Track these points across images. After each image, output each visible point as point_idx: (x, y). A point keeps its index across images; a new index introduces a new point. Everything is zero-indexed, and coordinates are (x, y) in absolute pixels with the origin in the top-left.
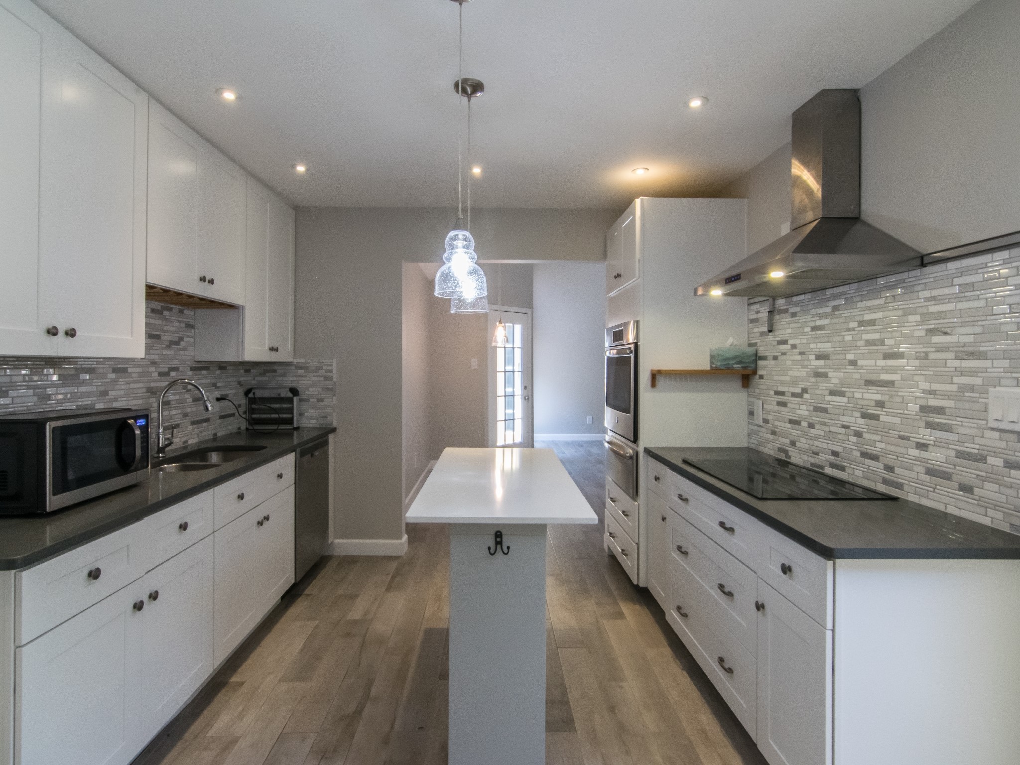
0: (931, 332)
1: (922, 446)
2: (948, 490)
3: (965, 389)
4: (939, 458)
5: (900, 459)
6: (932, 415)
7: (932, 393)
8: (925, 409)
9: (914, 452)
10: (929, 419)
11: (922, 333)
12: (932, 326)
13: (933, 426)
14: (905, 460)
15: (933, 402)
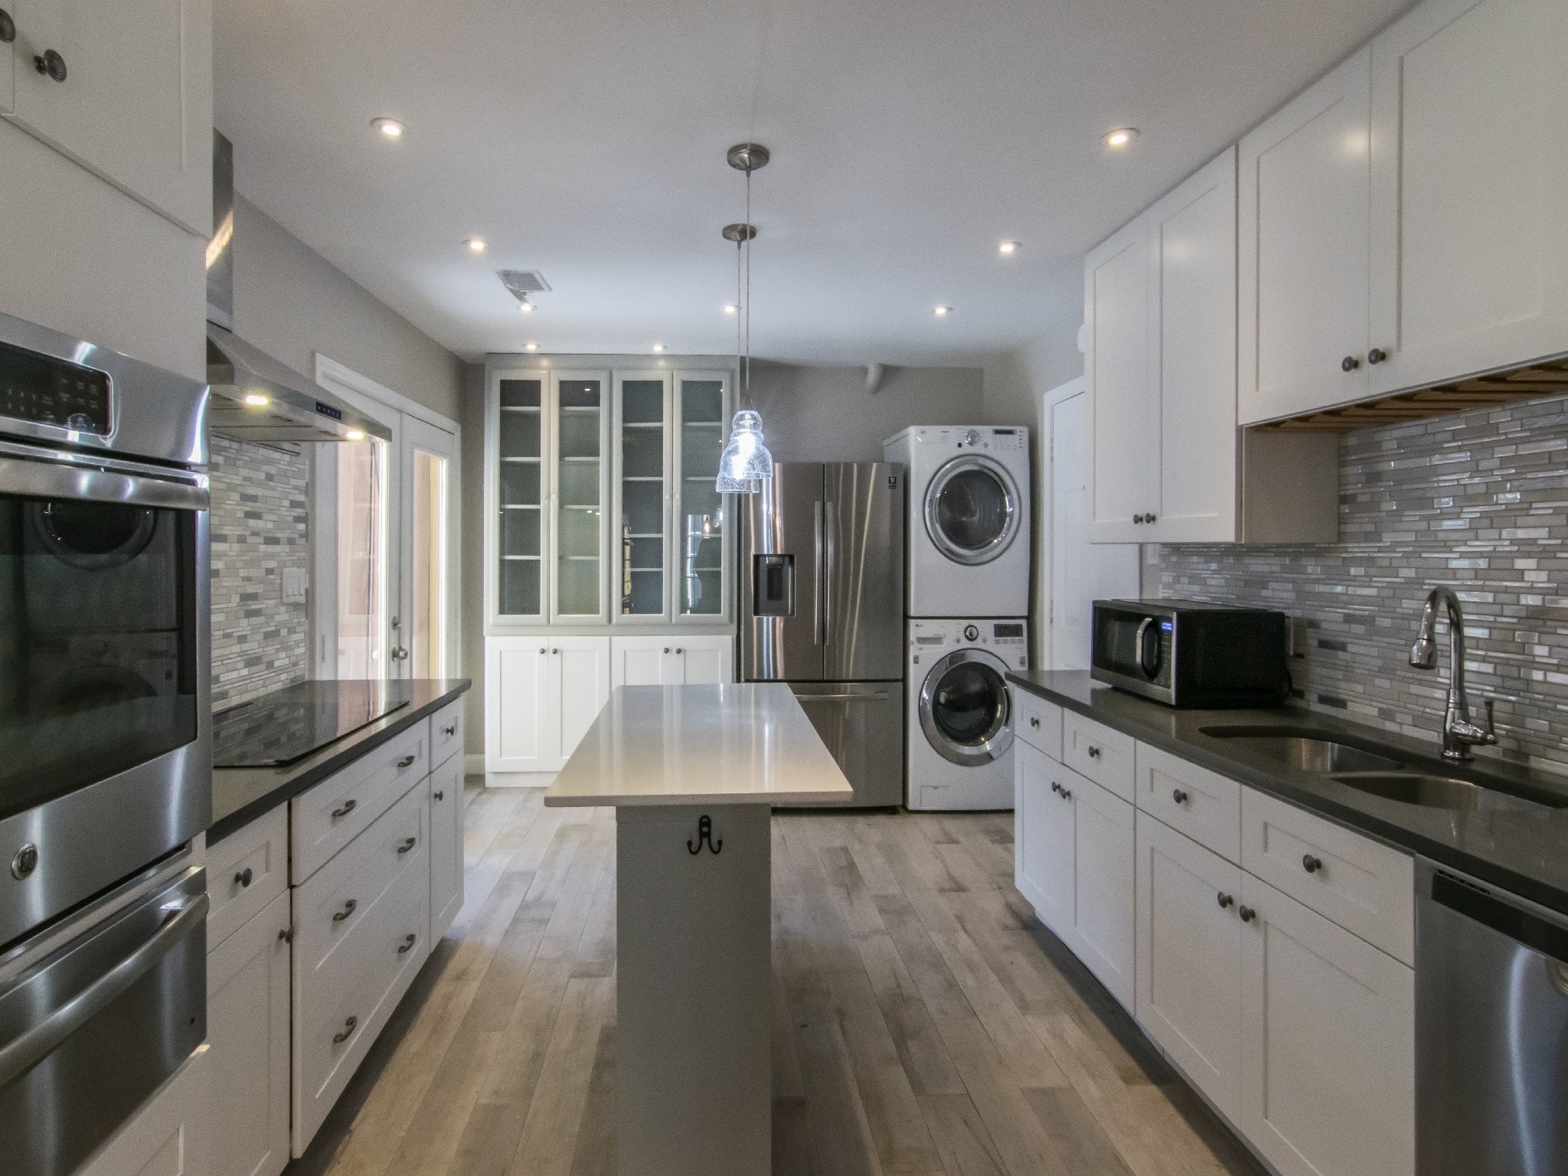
0: (249, 515)
1: (242, 639)
2: (259, 674)
3: (269, 571)
4: (252, 647)
5: (225, 662)
6: (250, 602)
7: (248, 579)
8: (246, 597)
9: (236, 649)
10: (248, 608)
11: (240, 514)
12: (248, 509)
13: (250, 614)
14: (229, 661)
15: (250, 589)
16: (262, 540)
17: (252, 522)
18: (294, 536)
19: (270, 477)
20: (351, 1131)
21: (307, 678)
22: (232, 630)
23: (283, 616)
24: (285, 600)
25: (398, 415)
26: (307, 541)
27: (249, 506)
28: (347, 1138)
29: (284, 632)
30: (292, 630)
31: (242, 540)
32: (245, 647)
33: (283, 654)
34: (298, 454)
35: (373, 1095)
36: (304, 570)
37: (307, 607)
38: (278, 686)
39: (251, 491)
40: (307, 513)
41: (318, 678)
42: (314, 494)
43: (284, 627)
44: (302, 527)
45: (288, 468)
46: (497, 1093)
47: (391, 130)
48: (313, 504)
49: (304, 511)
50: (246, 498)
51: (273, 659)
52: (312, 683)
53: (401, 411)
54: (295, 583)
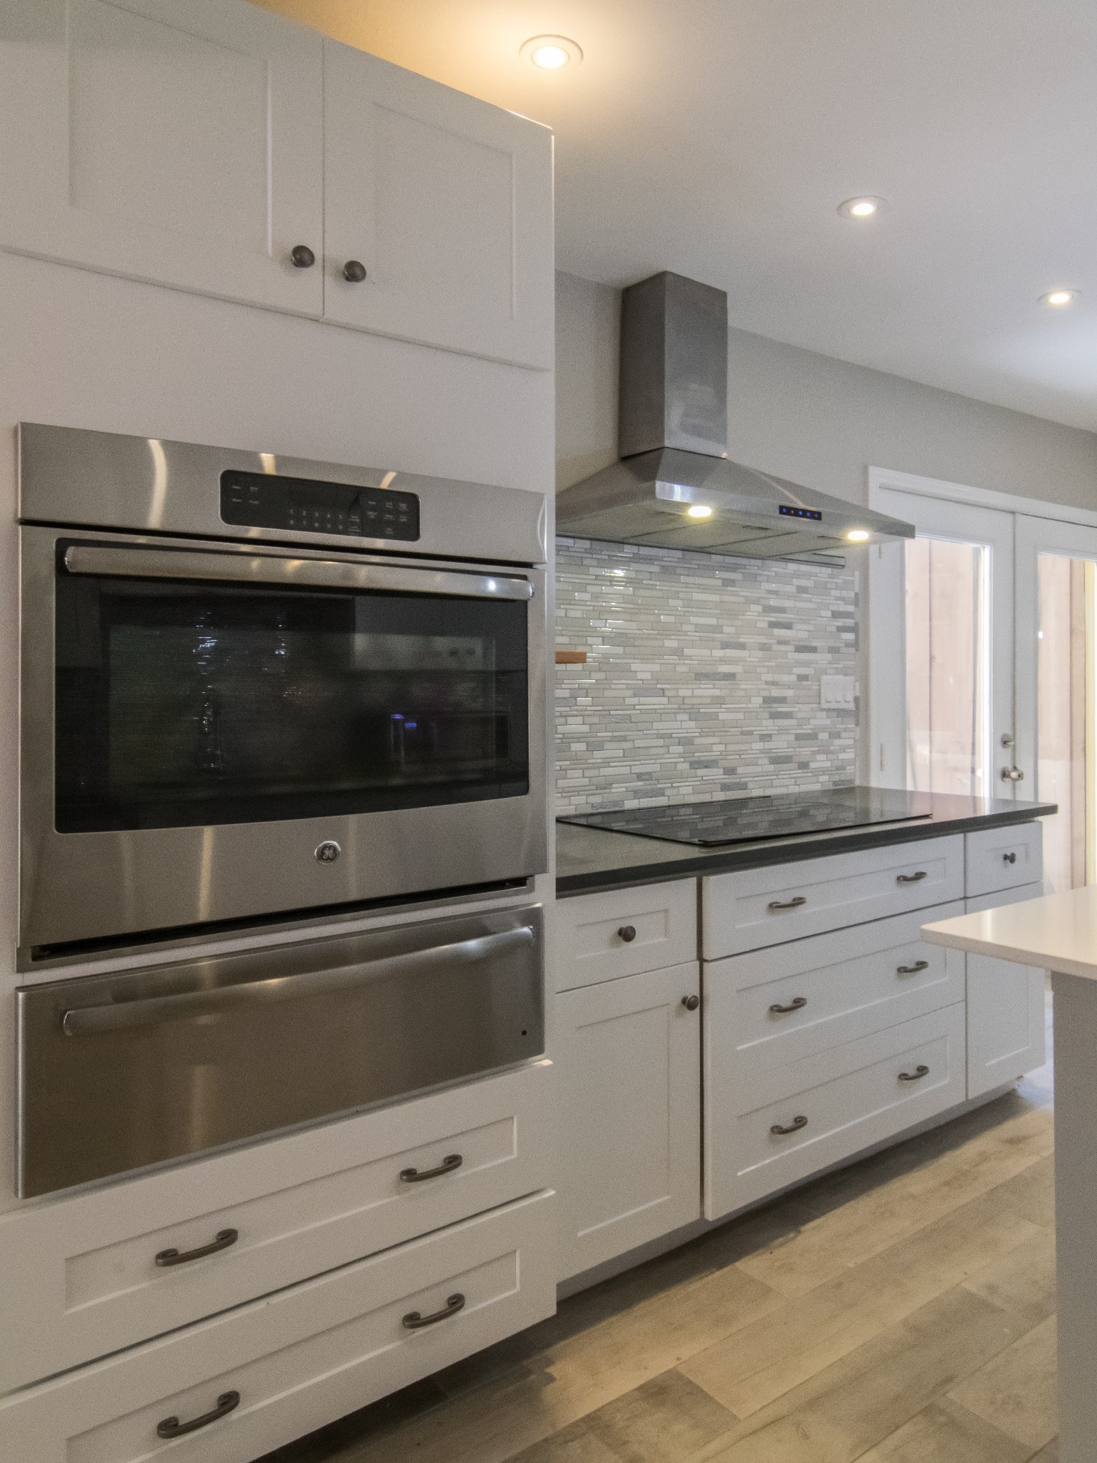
0: (773, 625)
1: (766, 737)
2: (789, 772)
3: (802, 678)
4: (781, 745)
5: (743, 756)
6: (775, 705)
7: (774, 683)
8: (768, 700)
9: (758, 746)
10: (772, 710)
11: (764, 625)
12: (774, 619)
13: (775, 716)
14: (748, 756)
15: (775, 692)
16: (792, 648)
17: (778, 632)
18: (837, 645)
19: (802, 590)
20: (800, 1232)
21: (858, 783)
22: (753, 729)
23: (822, 720)
24: (824, 705)
25: (1010, 517)
26: (857, 650)
27: (773, 617)
28: (792, 1235)
29: (823, 736)
30: (835, 735)
31: (765, 648)
32: (768, 745)
33: (823, 757)
34: (843, 566)
35: (838, 1211)
36: (852, 678)
37: (859, 712)
38: (818, 787)
39: (773, 602)
40: (856, 624)
41: (875, 783)
42: (867, 602)
43: (824, 732)
44: (850, 636)
45: (830, 580)
46: (992, 1288)
47: (863, 210)
48: (866, 614)
49: (852, 621)
50: (768, 609)
51: (809, 760)
52: (866, 791)
53: (1013, 513)
54: (840, 691)
